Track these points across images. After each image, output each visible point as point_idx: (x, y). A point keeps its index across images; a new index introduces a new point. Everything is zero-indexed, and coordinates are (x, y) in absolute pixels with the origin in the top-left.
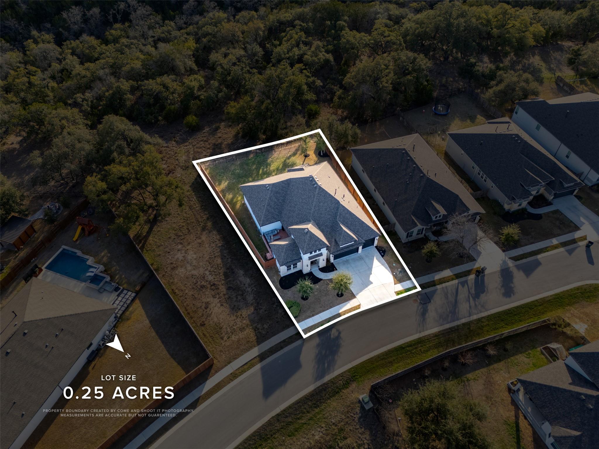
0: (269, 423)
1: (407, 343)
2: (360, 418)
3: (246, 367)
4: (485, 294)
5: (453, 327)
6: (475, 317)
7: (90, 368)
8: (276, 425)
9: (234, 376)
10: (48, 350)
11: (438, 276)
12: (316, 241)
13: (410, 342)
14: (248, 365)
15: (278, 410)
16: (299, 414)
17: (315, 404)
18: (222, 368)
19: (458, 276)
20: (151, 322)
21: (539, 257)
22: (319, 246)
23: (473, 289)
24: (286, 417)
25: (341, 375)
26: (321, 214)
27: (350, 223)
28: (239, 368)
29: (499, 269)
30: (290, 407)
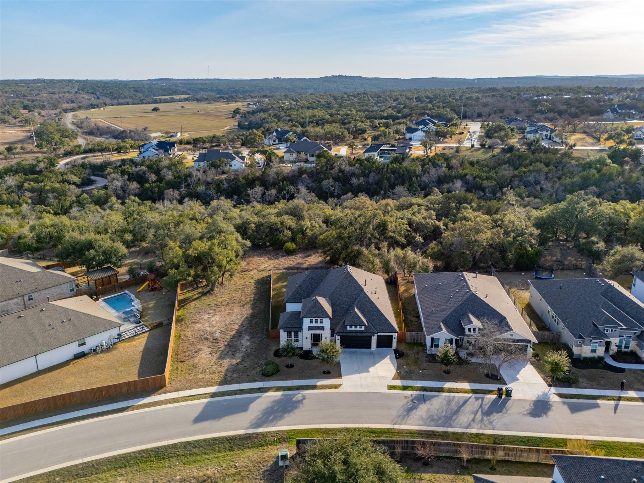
0: (174, 446)
1: (371, 428)
2: (266, 471)
3: (192, 398)
4: (500, 414)
5: (438, 432)
6: (474, 431)
7: (72, 363)
8: (179, 450)
9: (175, 400)
10: (50, 328)
11: (448, 385)
12: (319, 309)
13: (375, 428)
14: (194, 397)
15: (191, 439)
16: (209, 450)
17: (231, 447)
18: (169, 392)
19: (474, 391)
20: (144, 349)
21: (599, 402)
22: (321, 315)
23: (487, 407)
24: (195, 447)
25: (277, 432)
26: (341, 296)
27: (367, 311)
28: (184, 397)
29: (534, 399)
30: (205, 440)
